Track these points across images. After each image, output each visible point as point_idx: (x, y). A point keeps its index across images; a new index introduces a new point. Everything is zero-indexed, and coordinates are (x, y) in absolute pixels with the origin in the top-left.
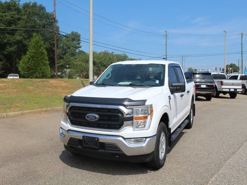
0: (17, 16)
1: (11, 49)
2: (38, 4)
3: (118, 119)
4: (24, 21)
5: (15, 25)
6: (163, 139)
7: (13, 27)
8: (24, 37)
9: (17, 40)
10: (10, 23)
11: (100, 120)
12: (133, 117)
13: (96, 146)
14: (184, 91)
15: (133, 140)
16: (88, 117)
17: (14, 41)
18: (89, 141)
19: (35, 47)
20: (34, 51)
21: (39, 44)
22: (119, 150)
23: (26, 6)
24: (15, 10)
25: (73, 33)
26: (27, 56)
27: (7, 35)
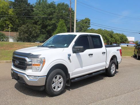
0: (53, 11)
1: (49, 28)
2: (65, 4)
3: (25, 64)
4: (57, 13)
5: (52, 15)
7: (51, 16)
8: (56, 21)
9: (53, 23)
10: (49, 15)
17: (51, 23)
19: (60, 27)
20: (60, 29)
21: (62, 25)
23: (59, 5)
24: (53, 7)
25: (86, 18)
26: (56, 31)
27: (48, 21)
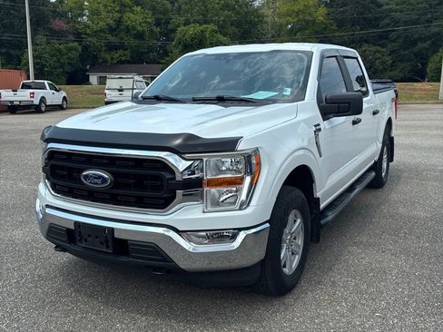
3: (162, 185)
6: (295, 225)
11: (115, 184)
12: (202, 179)
13: (108, 247)
14: (360, 112)
15: (204, 234)
16: (86, 177)
18: (90, 236)
22: (166, 258)
